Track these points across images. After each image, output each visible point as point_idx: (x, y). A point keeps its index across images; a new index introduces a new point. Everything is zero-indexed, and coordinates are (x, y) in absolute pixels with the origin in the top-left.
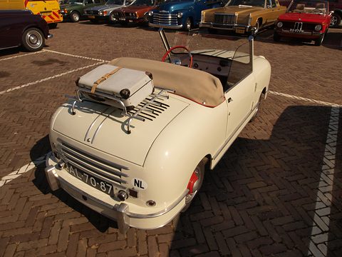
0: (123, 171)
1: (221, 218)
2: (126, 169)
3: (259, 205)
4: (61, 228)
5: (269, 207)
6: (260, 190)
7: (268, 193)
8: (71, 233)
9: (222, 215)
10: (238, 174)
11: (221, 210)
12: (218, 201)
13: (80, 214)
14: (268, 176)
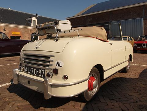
0: (51, 58)
1: (113, 107)
2: (53, 56)
3: (136, 102)
4: (13, 106)
5: (144, 103)
6: (136, 96)
7: (142, 97)
8: (17, 108)
9: (113, 105)
10: (121, 89)
11: (112, 103)
12: (110, 99)
13: (26, 101)
14: (140, 90)
